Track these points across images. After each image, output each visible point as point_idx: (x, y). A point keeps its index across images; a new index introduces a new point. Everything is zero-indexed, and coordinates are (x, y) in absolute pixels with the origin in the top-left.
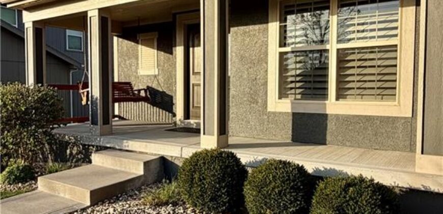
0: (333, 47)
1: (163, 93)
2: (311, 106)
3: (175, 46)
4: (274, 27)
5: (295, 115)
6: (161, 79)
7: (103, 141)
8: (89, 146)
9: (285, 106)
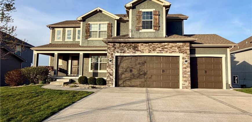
0: (99, 63)
1: (64, 69)
2: (96, 71)
3: (69, 60)
4: (90, 59)
5: (93, 73)
6: (63, 66)
7: (57, 77)
8: (53, 79)
9: (92, 71)
